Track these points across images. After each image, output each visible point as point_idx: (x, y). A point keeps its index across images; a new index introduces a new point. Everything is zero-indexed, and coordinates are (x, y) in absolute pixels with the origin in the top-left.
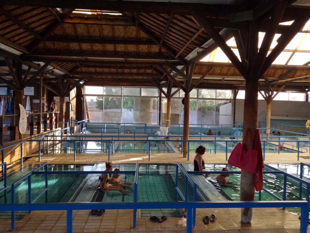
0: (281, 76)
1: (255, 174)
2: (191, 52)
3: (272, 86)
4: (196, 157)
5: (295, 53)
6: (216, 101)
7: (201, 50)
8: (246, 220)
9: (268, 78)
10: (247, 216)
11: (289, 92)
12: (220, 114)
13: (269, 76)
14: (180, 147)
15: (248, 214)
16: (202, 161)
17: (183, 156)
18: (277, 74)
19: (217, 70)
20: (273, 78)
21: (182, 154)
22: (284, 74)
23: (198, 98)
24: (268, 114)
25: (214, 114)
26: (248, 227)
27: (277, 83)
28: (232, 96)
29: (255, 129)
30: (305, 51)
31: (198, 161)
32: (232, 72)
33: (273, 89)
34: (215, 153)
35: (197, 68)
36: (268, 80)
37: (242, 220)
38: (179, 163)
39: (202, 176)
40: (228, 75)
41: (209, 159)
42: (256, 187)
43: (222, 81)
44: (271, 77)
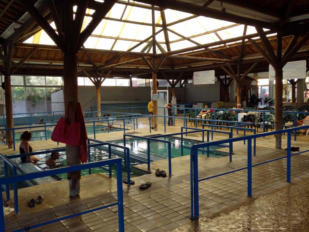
0: (107, 61)
1: (80, 147)
2: (6, 28)
3: (100, 72)
4: (22, 144)
5: (118, 40)
6: (46, 88)
7: (19, 26)
8: (74, 193)
9: (96, 63)
10: (75, 189)
11: (116, 78)
12: (52, 102)
13: (96, 62)
14: (4, 139)
15: (75, 187)
16: (29, 148)
17: (8, 147)
18: (103, 60)
19: (43, 54)
20: (101, 64)
21: (8, 146)
22: (110, 60)
23: (25, 86)
24: (98, 98)
25: (46, 102)
26: (77, 199)
27: (104, 68)
28: (63, 83)
29: (76, 102)
30: (126, 40)
31: (24, 148)
32: (60, 56)
33: (101, 74)
34: (46, 140)
35: (20, 51)
36: (95, 66)
37: (71, 194)
38: (3, 155)
39: (30, 163)
40: (56, 60)
41: (39, 146)
42: (81, 159)
43: (50, 66)
44: (98, 62)
